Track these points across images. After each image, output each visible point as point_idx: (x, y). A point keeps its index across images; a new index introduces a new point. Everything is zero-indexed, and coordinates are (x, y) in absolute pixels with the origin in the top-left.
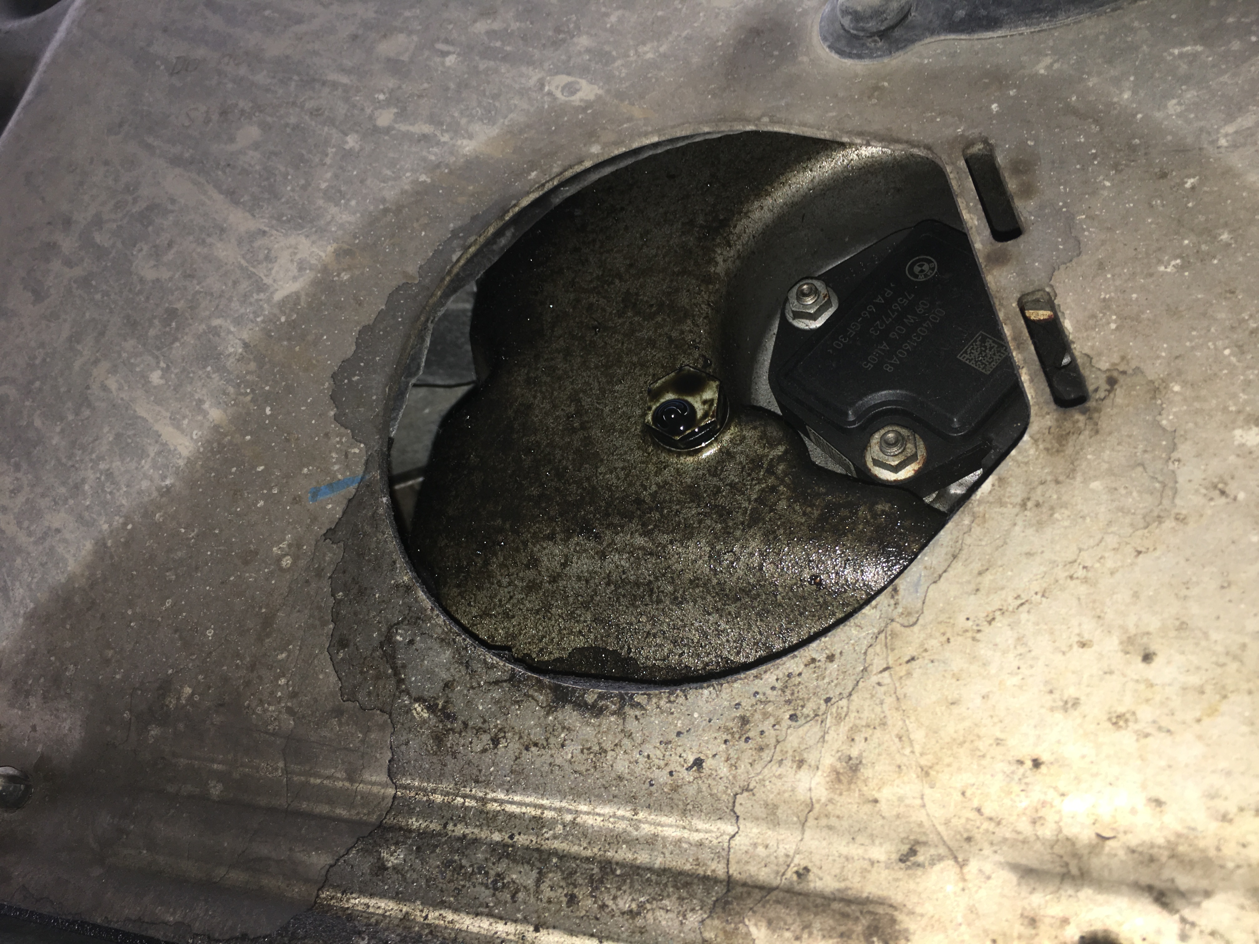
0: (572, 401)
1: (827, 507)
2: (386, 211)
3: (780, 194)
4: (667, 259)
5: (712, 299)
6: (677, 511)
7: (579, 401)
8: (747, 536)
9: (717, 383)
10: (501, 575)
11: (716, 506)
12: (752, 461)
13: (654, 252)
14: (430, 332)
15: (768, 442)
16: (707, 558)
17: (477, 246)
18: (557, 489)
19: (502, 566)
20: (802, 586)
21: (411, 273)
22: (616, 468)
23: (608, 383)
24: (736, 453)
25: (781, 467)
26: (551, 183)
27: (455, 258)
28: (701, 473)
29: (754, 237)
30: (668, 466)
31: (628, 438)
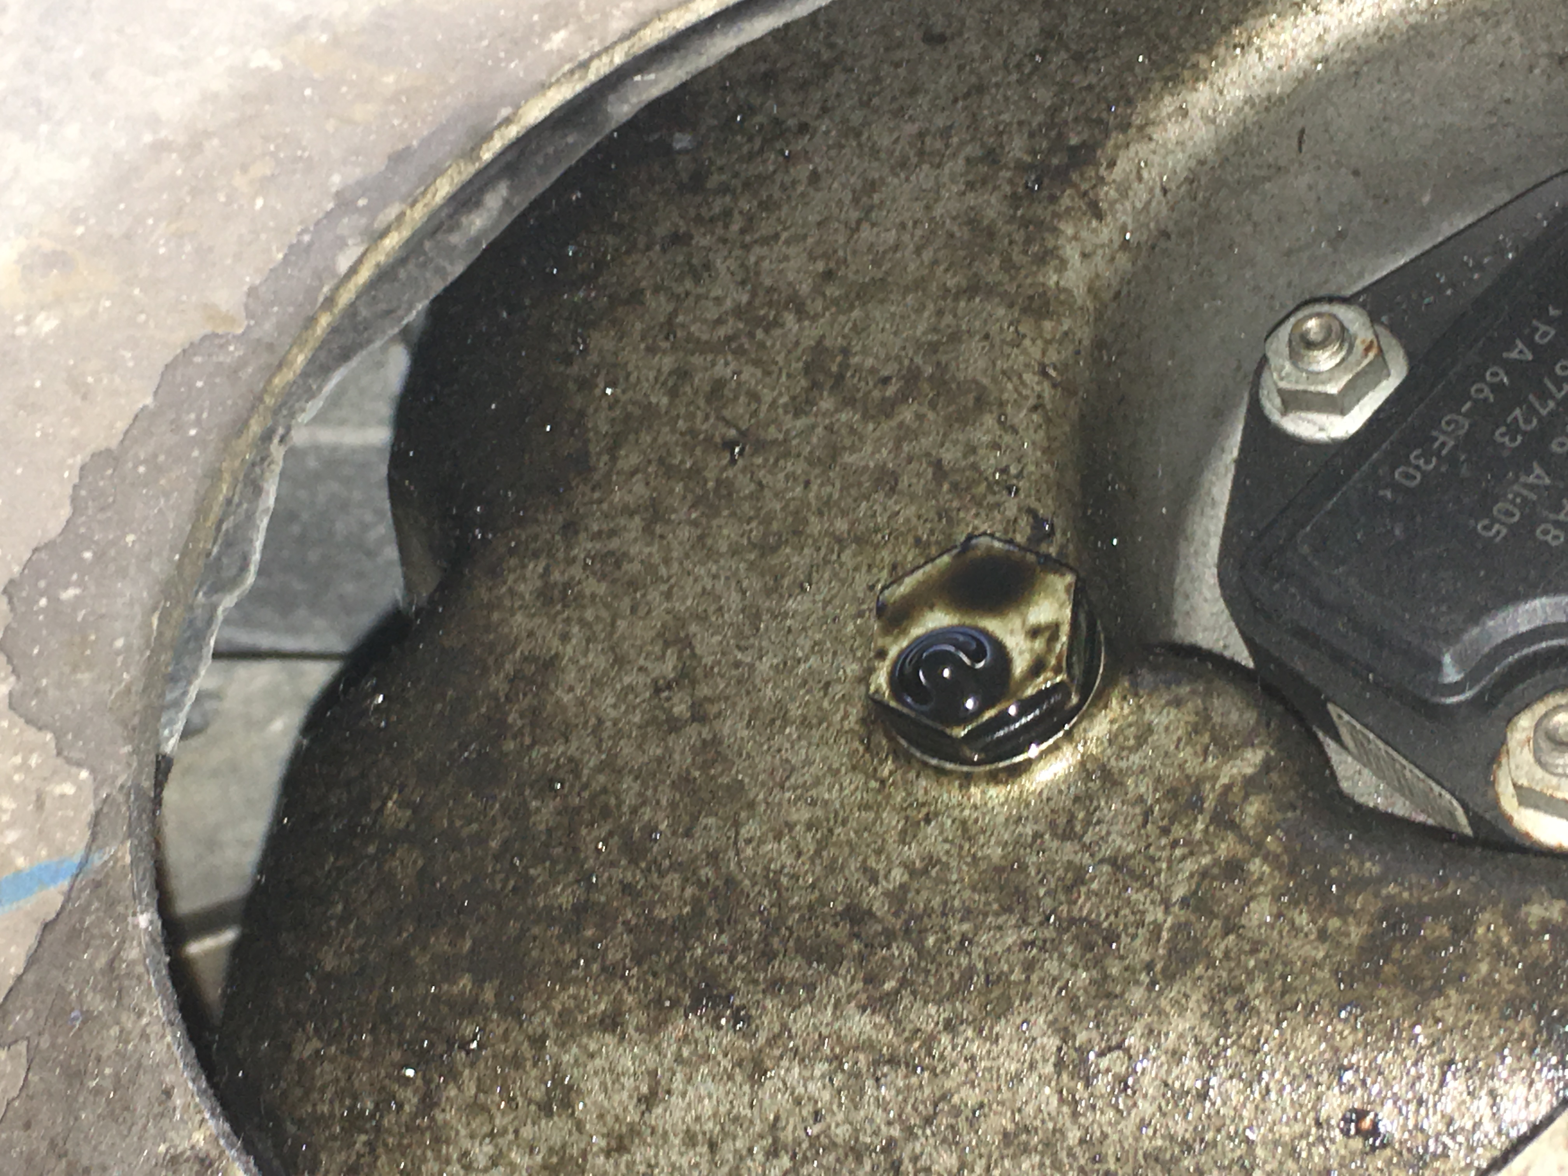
0: (667, 644)
1: (1385, 914)
2: (160, 147)
3: (1233, 73)
4: (927, 255)
5: (1053, 356)
6: (964, 937)
7: (687, 643)
8: (1163, 1003)
9: (1069, 578)
10: (472, 1136)
11: (1072, 921)
12: (1172, 793)
13: (891, 237)
14: (277, 468)
15: (1214, 739)
16: (1049, 1069)
17: (406, 232)
18: (627, 888)
19: (476, 1108)
20: (1321, 1140)
21: (224, 308)
22: (791, 826)
23: (768, 592)
24: (1125, 773)
25: (1254, 808)
26: (605, 59)
27: (343, 264)
28: (1029, 831)
29: (1165, 191)
30: (936, 814)
31: (823, 741)
